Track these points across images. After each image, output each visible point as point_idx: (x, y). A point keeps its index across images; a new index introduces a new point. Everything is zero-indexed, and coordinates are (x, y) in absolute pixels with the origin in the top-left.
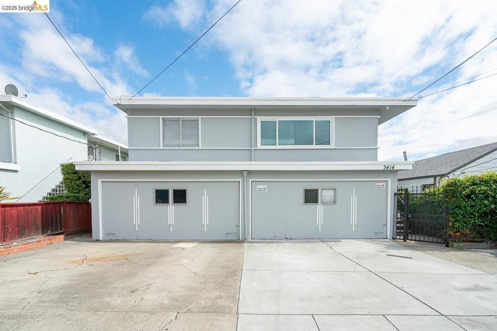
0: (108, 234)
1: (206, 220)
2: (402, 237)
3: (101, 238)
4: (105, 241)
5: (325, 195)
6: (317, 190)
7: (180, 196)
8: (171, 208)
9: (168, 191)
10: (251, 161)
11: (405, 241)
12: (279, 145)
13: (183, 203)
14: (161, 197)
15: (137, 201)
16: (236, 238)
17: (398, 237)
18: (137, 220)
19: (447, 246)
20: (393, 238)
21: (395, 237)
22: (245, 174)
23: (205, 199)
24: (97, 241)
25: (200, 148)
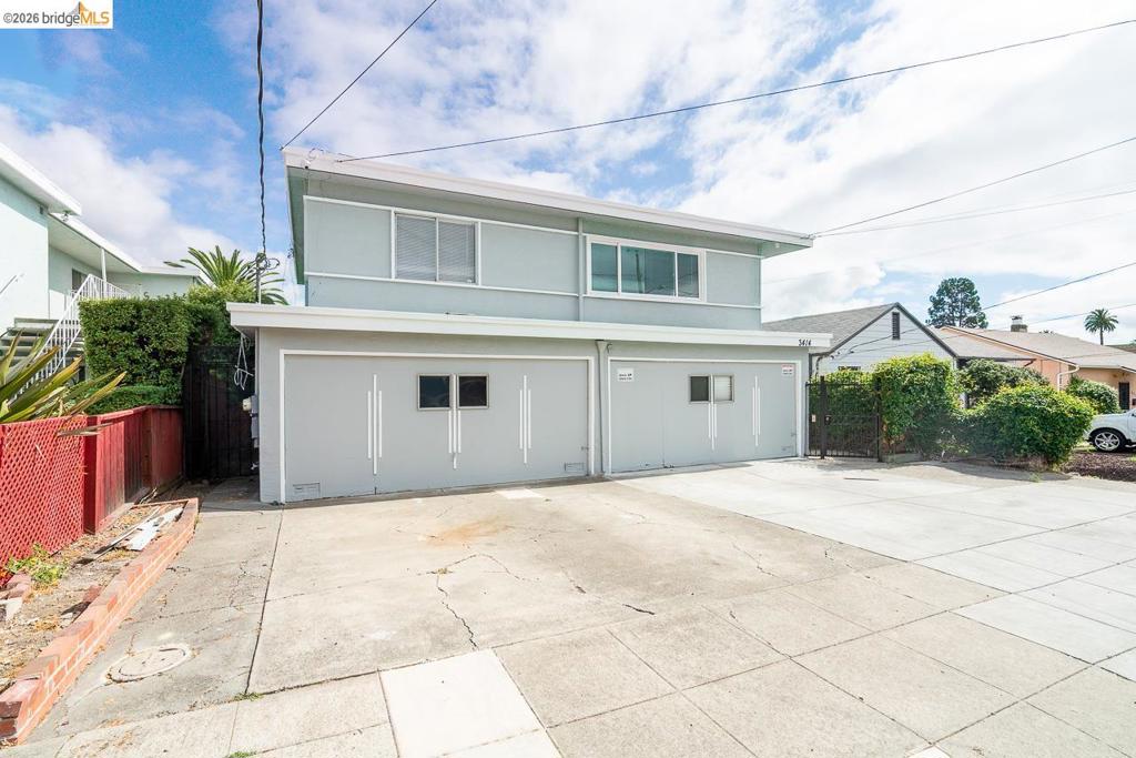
0: (298, 488)
1: (526, 438)
2: (819, 452)
3: (283, 500)
4: (293, 505)
5: (719, 387)
6: (707, 378)
7: (475, 391)
8: (455, 417)
9: (448, 378)
10: (578, 320)
11: (823, 458)
12: (623, 291)
13: (482, 404)
14: (433, 392)
15: (376, 401)
16: (582, 474)
17: (813, 453)
18: (376, 447)
19: (880, 460)
20: (805, 455)
21: (808, 453)
22: (603, 347)
23: (525, 398)
24: (276, 505)
25: (480, 286)
